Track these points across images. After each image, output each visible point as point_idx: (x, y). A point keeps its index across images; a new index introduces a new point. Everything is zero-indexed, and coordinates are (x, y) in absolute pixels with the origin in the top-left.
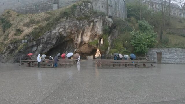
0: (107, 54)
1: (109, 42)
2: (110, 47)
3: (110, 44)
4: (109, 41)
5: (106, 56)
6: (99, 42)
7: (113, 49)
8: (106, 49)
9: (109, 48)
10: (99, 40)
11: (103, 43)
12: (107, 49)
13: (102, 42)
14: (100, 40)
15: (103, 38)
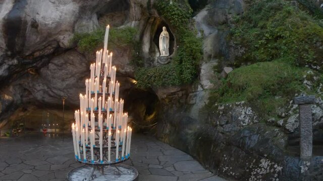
0: (194, 112)
1: (204, 37)
2: (215, 63)
3: (208, 46)
4: (202, 32)
5: (190, 121)
6: (146, 48)
7: (237, 66)
8: (187, 75)
9: (206, 69)
10: (146, 40)
11: (171, 50)
12: (196, 76)
13: (163, 45)
14: (155, 41)
15: (168, 30)
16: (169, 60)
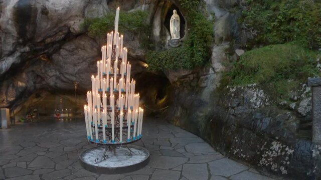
1: (215, 20)
2: (226, 45)
3: (219, 29)
4: (213, 14)
6: (157, 32)
7: (249, 49)
8: (198, 58)
9: (217, 52)
10: (157, 23)
11: (182, 33)
13: (174, 28)
15: (178, 13)
16: (180, 43)
